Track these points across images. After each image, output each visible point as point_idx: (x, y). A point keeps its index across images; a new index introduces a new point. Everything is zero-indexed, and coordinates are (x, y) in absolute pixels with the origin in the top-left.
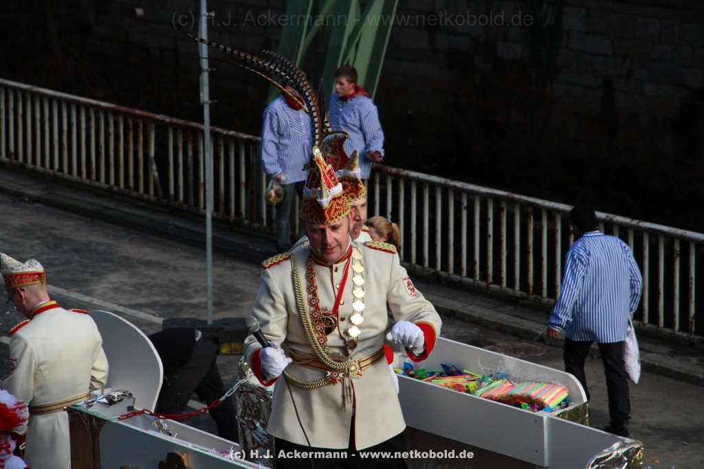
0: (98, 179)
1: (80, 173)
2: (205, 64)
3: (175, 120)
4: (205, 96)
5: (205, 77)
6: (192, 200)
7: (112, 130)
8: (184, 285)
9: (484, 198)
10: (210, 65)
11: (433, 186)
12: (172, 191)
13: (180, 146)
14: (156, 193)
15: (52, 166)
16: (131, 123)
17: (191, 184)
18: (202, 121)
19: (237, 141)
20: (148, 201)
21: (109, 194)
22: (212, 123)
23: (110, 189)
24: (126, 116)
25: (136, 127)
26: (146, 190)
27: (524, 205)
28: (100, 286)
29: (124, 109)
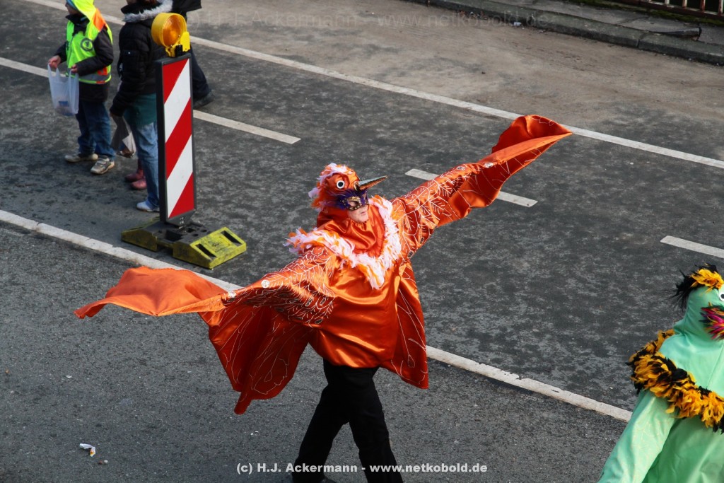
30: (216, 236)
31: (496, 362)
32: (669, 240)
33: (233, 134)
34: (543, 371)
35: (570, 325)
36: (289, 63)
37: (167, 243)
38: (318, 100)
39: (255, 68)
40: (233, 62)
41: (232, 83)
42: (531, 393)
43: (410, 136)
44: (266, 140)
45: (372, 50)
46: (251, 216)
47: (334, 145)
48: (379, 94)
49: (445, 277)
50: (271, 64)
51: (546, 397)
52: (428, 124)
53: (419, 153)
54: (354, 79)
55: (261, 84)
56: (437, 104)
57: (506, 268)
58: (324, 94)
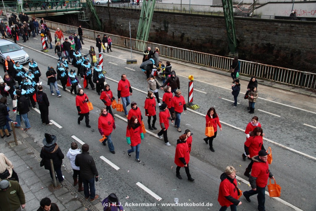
2: (130, 31)
3: (127, 38)
4: (130, 35)
5: (130, 33)
7: (120, 39)
8: (129, 56)
9: (161, 46)
11: (155, 44)
12: (127, 46)
13: (127, 41)
18: (130, 38)
19: (134, 40)
24: (121, 37)
26: (124, 46)
27: (166, 47)
28: (119, 56)
30: (195, 105)
31: (234, 125)
32: (259, 110)
33: (198, 92)
34: (240, 127)
35: (244, 121)
36: (206, 83)
37: (189, 106)
38: (210, 88)
39: (201, 83)
40: (198, 82)
41: (198, 85)
42: (238, 130)
43: (222, 93)
44: (202, 93)
45: (217, 81)
46: (200, 103)
47: (212, 94)
48: (218, 88)
49: (227, 113)
50: (203, 83)
51: (240, 130)
52: (225, 92)
53: (223, 96)
54: (215, 85)
55: (202, 85)
56: (226, 89)
57: (235, 112)
58: (210, 87)
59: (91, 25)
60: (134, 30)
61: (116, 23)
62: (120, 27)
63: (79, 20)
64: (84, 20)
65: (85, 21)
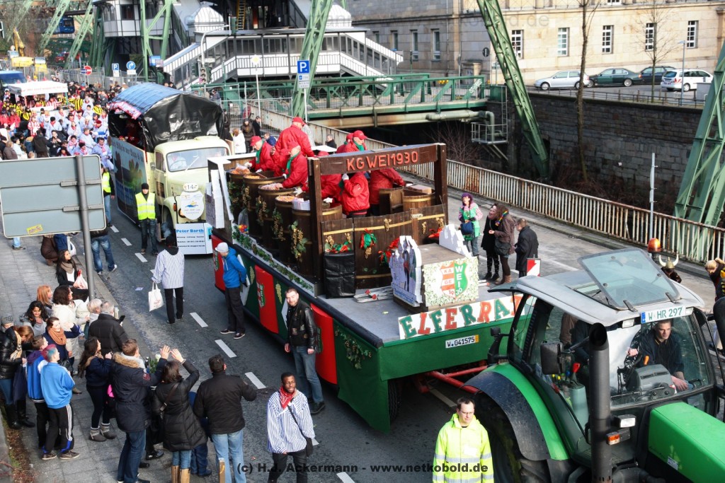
0: (603, 230)
1: (596, 228)
2: (652, 186)
3: (637, 208)
4: (652, 199)
5: (652, 193)
6: (642, 240)
7: (610, 211)
10: (655, 187)
12: (634, 236)
13: (638, 218)
14: (627, 237)
15: (585, 224)
16: (618, 208)
17: (642, 234)
18: (649, 209)
19: (663, 217)
20: (623, 240)
21: (608, 236)
22: (654, 210)
23: (608, 235)
24: (616, 205)
25: (620, 209)
26: (623, 236)
29: (616, 203)
59: (511, 158)
60: (665, 182)
61: (598, 153)
62: (615, 167)
63: (473, 140)
64: (489, 140)
65: (491, 145)
